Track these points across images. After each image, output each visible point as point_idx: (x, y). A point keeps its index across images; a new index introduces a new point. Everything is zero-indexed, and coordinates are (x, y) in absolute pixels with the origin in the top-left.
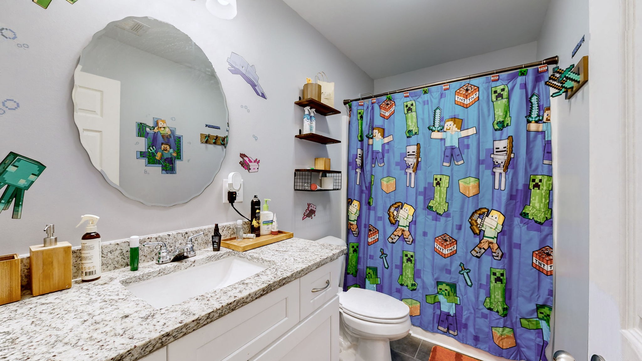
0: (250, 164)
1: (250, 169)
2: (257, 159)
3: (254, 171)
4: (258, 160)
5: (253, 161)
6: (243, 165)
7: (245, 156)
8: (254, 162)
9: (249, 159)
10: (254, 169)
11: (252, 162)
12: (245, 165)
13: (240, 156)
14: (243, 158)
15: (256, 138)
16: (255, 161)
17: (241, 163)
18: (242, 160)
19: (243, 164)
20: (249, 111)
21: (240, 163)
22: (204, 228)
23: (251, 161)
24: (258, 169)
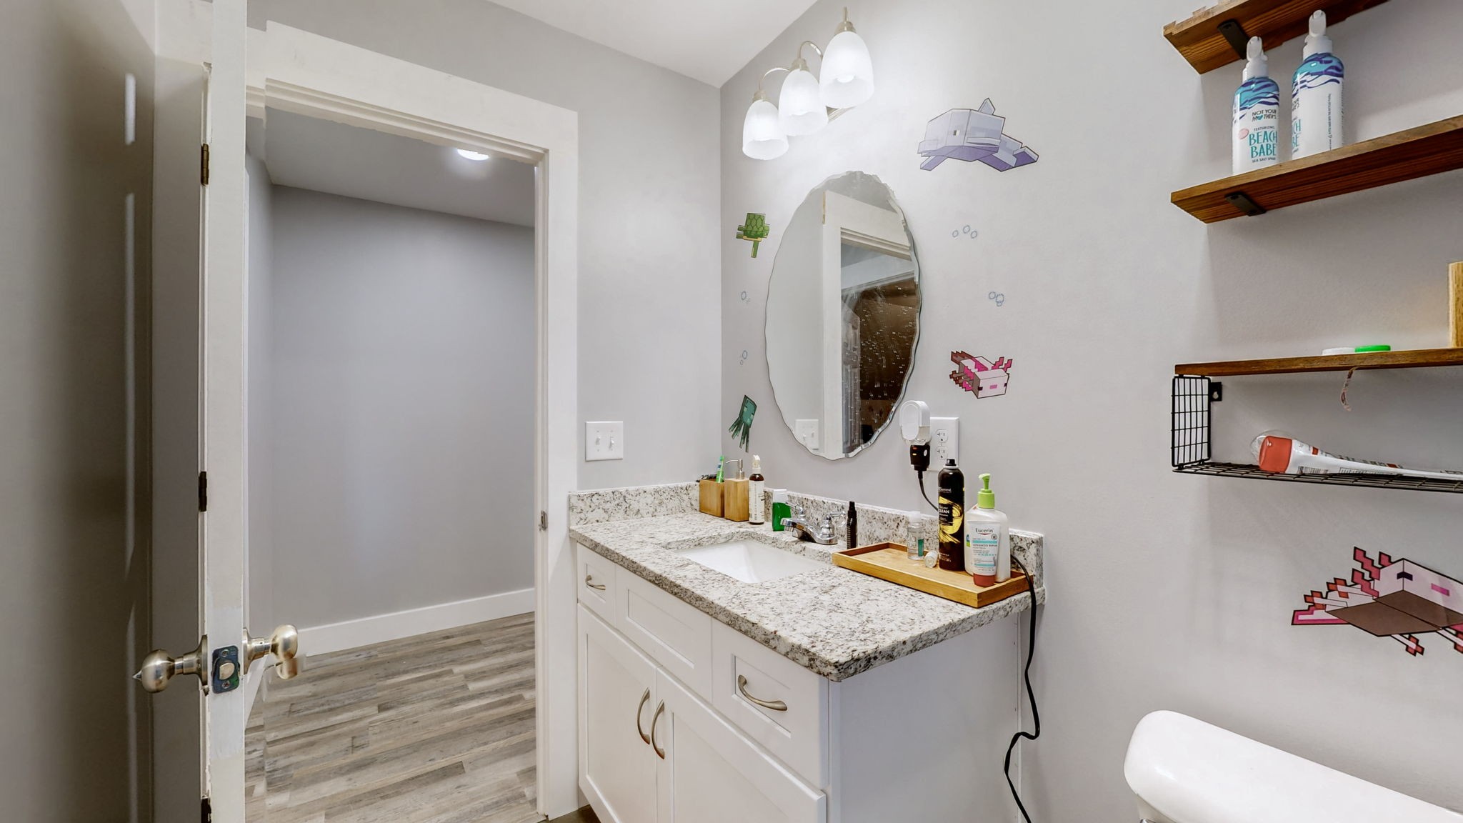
0: (980, 375)
1: (980, 389)
2: (1002, 359)
3: (994, 392)
4: (1005, 362)
5: (989, 366)
6: (960, 381)
7: (964, 355)
8: (993, 368)
9: (976, 361)
10: (994, 387)
11: (986, 369)
12: (965, 379)
13: (952, 360)
14: (958, 363)
15: (1000, 299)
16: (996, 366)
17: (955, 376)
18: (956, 367)
19: (960, 377)
20: (975, 235)
21: (951, 377)
22: (866, 508)
23: (981, 367)
24: (1006, 385)
